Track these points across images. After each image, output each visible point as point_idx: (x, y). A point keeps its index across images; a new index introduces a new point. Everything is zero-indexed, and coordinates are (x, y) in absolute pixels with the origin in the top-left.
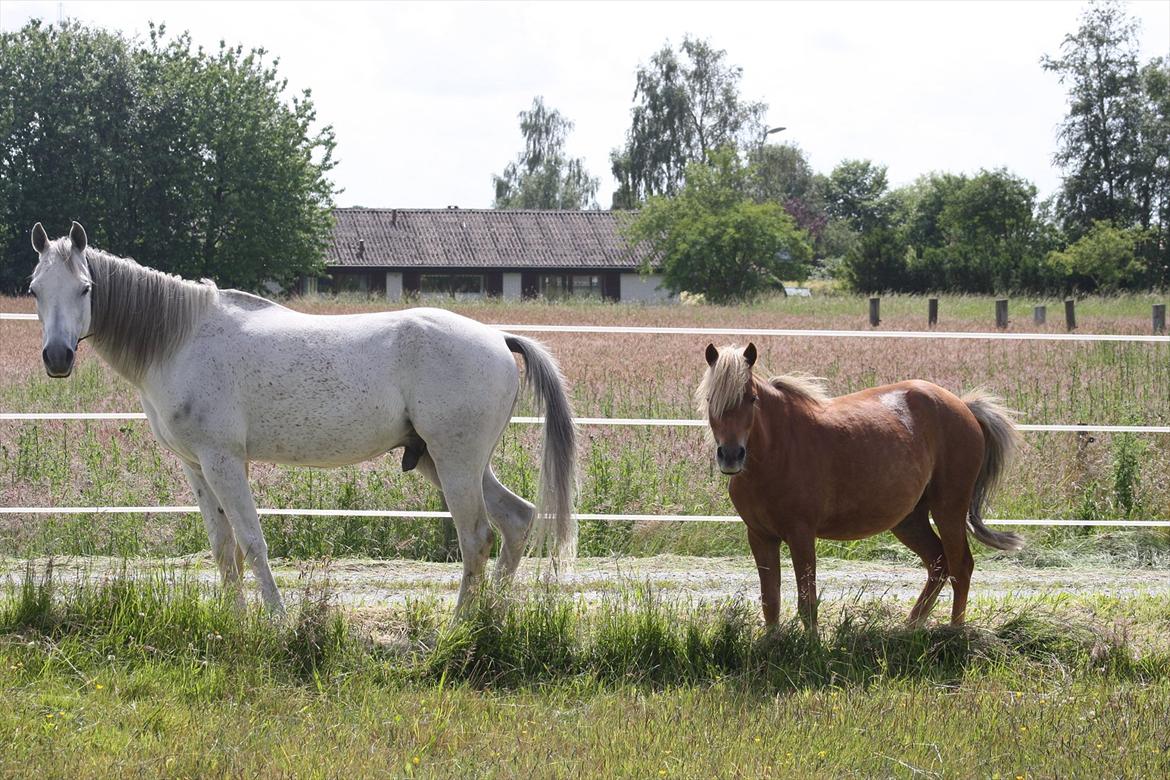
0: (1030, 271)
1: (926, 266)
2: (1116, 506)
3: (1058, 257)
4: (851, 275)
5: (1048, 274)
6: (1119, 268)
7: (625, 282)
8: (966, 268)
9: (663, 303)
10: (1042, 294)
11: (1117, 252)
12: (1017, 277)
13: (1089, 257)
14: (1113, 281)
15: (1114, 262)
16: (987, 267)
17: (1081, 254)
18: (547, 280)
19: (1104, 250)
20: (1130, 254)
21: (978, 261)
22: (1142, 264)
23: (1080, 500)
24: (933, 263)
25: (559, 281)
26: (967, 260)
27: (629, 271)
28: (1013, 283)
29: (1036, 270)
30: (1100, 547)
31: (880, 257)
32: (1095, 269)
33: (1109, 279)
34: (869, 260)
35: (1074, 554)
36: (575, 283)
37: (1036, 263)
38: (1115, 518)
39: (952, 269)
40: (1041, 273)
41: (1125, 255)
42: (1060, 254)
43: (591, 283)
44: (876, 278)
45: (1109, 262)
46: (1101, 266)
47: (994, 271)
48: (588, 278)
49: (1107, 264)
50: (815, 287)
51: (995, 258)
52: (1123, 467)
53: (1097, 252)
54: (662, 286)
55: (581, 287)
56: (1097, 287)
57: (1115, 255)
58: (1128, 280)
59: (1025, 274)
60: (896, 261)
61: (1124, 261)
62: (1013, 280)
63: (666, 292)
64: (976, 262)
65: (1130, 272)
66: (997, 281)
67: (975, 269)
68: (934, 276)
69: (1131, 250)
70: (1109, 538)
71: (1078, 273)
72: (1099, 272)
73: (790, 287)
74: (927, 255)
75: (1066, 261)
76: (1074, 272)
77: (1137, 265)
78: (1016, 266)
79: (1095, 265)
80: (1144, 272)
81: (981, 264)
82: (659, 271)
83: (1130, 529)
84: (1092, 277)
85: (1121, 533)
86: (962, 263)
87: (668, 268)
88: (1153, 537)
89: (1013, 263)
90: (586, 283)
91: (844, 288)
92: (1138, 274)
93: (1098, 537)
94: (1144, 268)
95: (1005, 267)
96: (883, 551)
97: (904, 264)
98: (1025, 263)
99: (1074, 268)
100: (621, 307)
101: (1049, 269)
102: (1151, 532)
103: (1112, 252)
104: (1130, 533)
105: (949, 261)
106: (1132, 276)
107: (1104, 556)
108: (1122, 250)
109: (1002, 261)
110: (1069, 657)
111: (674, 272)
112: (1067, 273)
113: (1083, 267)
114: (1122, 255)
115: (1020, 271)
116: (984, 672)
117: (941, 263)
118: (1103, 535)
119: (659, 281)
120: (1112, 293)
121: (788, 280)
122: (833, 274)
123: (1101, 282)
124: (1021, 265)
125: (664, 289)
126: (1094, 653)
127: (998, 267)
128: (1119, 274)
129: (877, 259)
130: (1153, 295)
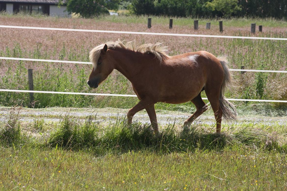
0: (199, 9)
1: (161, 6)
2: (257, 95)
3: (210, 4)
4: (134, 9)
5: (205, 10)
6: (232, 8)
7: (52, 9)
8: (176, 7)
9: (67, 17)
10: (203, 17)
11: (231, 3)
12: (194, 11)
13: (221, 4)
14: (229, 14)
15: (230, 6)
16: (184, 7)
17: (218, 3)
18: (22, 7)
19: (227, 2)
20: (236, 4)
21: (180, 5)
22: (240, 8)
23: (244, 93)
24: (164, 5)
25: (27, 8)
26: (176, 4)
27: (53, 4)
28: (193, 13)
29: (201, 9)
30: (252, 109)
31: (145, 2)
32: (223, 9)
33: (228, 13)
34: (141, 3)
35: (243, 111)
36: (33, 8)
37: (201, 6)
38: (257, 99)
39: (171, 7)
40: (203, 10)
41: (234, 4)
42: (210, 3)
43: (39, 8)
44: (143, 10)
45: (228, 6)
46: (225, 8)
47: (186, 8)
48: (37, 6)
49: (228, 7)
50: (119, 13)
51: (187, 4)
52: (259, 82)
53: (224, 3)
54: (66, 10)
55: (35, 10)
56: (223, 15)
57: (230, 4)
58: (235, 13)
59: (197, 10)
60: (151, 4)
61: (233, 6)
62: (193, 12)
63: (67, 13)
64: (179, 5)
65: (235, 10)
66: (187, 12)
67: (179, 8)
68: (164, 10)
69: (236, 2)
70: (255, 106)
71: (217, 10)
72: (224, 10)
73: (112, 12)
74: (162, 2)
75: (213, 6)
76: (215, 10)
77: (239, 8)
78: (194, 7)
79: (223, 7)
80: (241, 10)
81: (181, 6)
82: (65, 5)
83: (262, 102)
84: (222, 12)
85: (259, 104)
86: (175, 5)
87: (68, 4)
88: (270, 106)
89: (193, 6)
90: (37, 8)
91: (131, 13)
92: (238, 11)
93: (251, 105)
94: (241, 9)
95: (190, 7)
96: (178, 108)
97: (153, 5)
98: (197, 6)
99: (215, 8)
100: (50, 18)
101: (206, 8)
102: (270, 104)
103: (229, 3)
104: (263, 104)
105: (170, 4)
106: (236, 12)
107: (254, 112)
108: (233, 2)
109: (189, 5)
110: (258, 144)
111: (70, 6)
112: (213, 10)
113: (219, 8)
114: (233, 4)
115: (195, 9)
116: (231, 148)
117: (167, 5)
118: (253, 105)
119: (65, 8)
120: (229, 18)
121: (111, 10)
122: (126, 8)
123: (225, 13)
124: (196, 6)
125: (67, 11)
126: (267, 143)
127: (188, 7)
128: (232, 11)
129: (144, 3)
130: (244, 19)
